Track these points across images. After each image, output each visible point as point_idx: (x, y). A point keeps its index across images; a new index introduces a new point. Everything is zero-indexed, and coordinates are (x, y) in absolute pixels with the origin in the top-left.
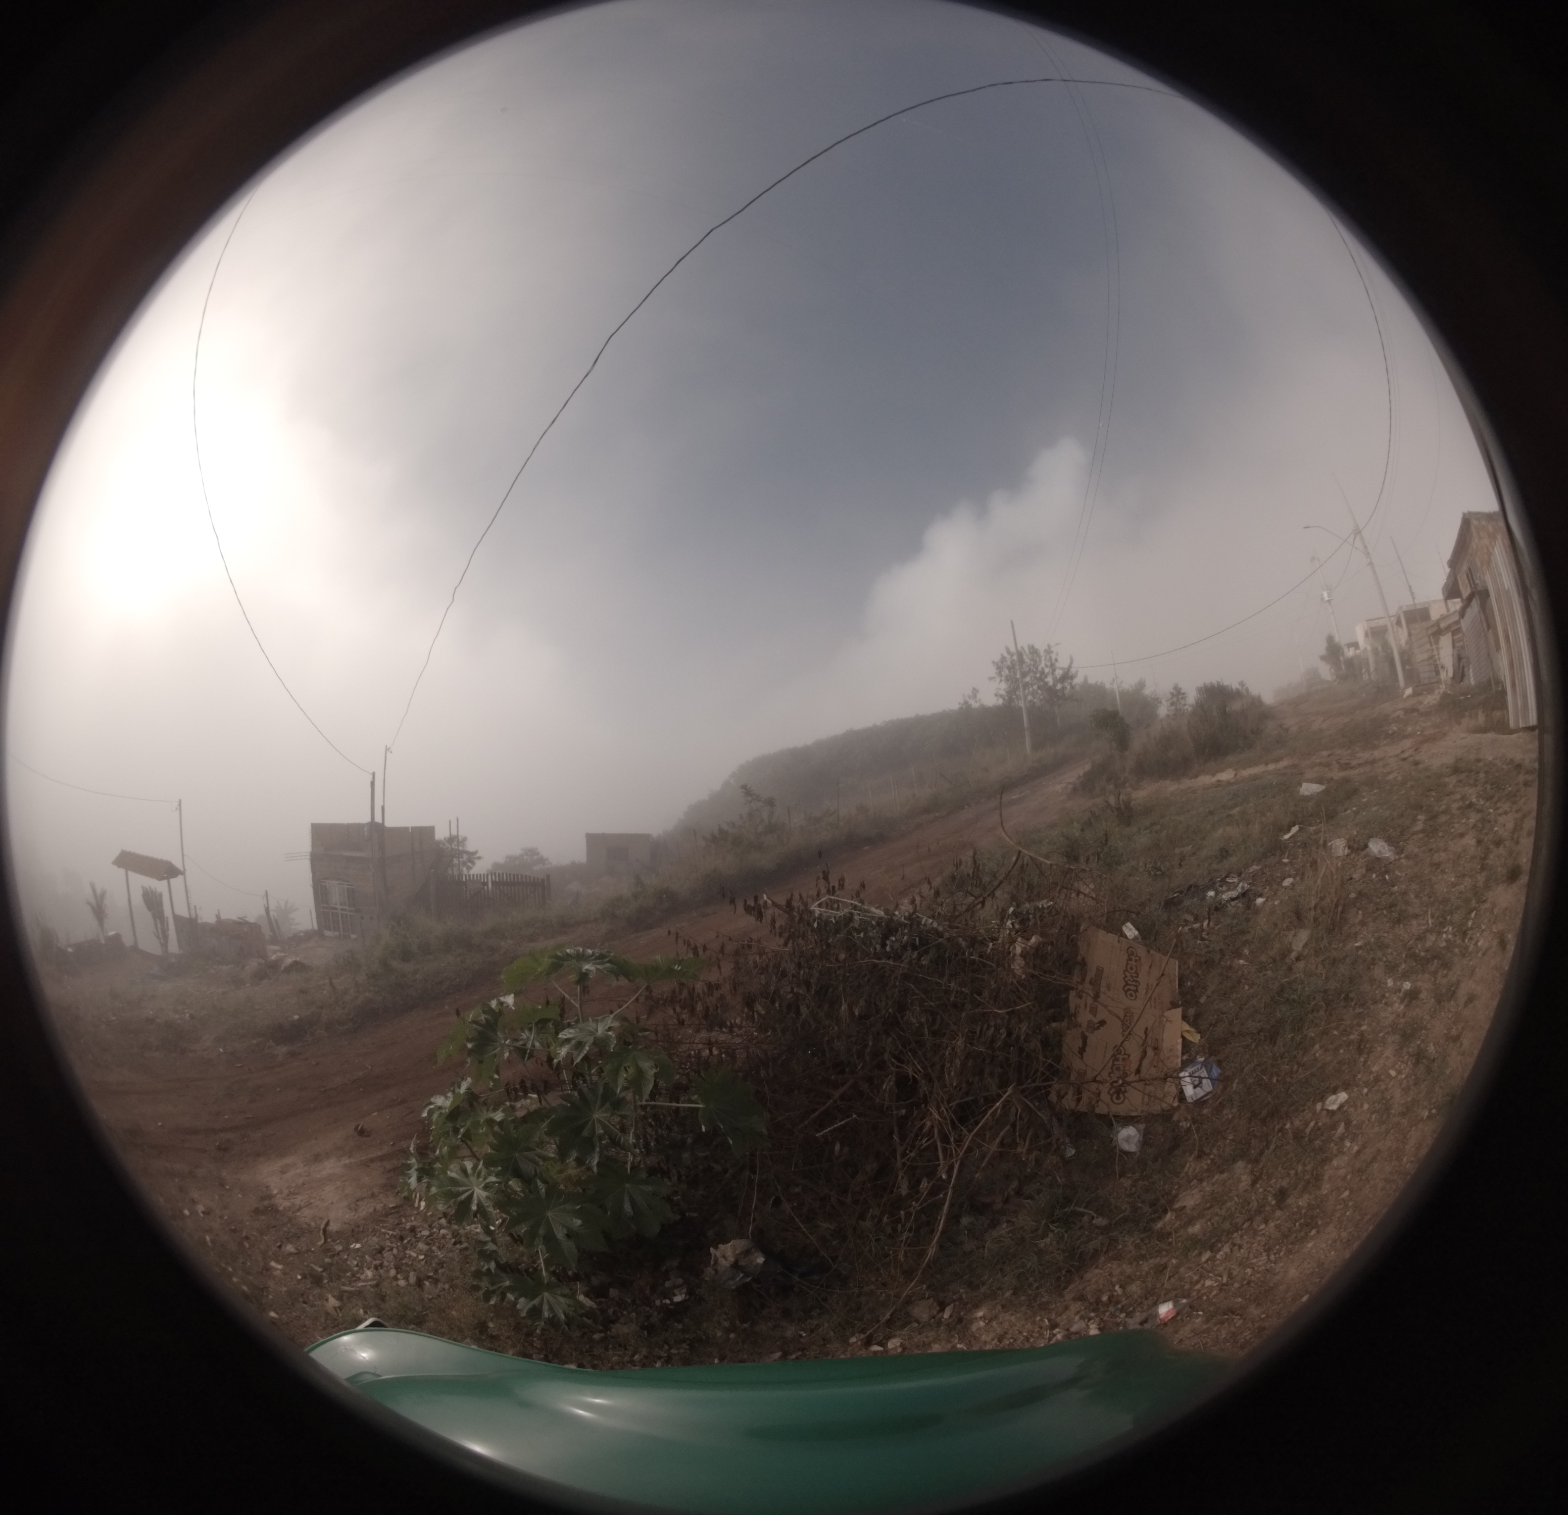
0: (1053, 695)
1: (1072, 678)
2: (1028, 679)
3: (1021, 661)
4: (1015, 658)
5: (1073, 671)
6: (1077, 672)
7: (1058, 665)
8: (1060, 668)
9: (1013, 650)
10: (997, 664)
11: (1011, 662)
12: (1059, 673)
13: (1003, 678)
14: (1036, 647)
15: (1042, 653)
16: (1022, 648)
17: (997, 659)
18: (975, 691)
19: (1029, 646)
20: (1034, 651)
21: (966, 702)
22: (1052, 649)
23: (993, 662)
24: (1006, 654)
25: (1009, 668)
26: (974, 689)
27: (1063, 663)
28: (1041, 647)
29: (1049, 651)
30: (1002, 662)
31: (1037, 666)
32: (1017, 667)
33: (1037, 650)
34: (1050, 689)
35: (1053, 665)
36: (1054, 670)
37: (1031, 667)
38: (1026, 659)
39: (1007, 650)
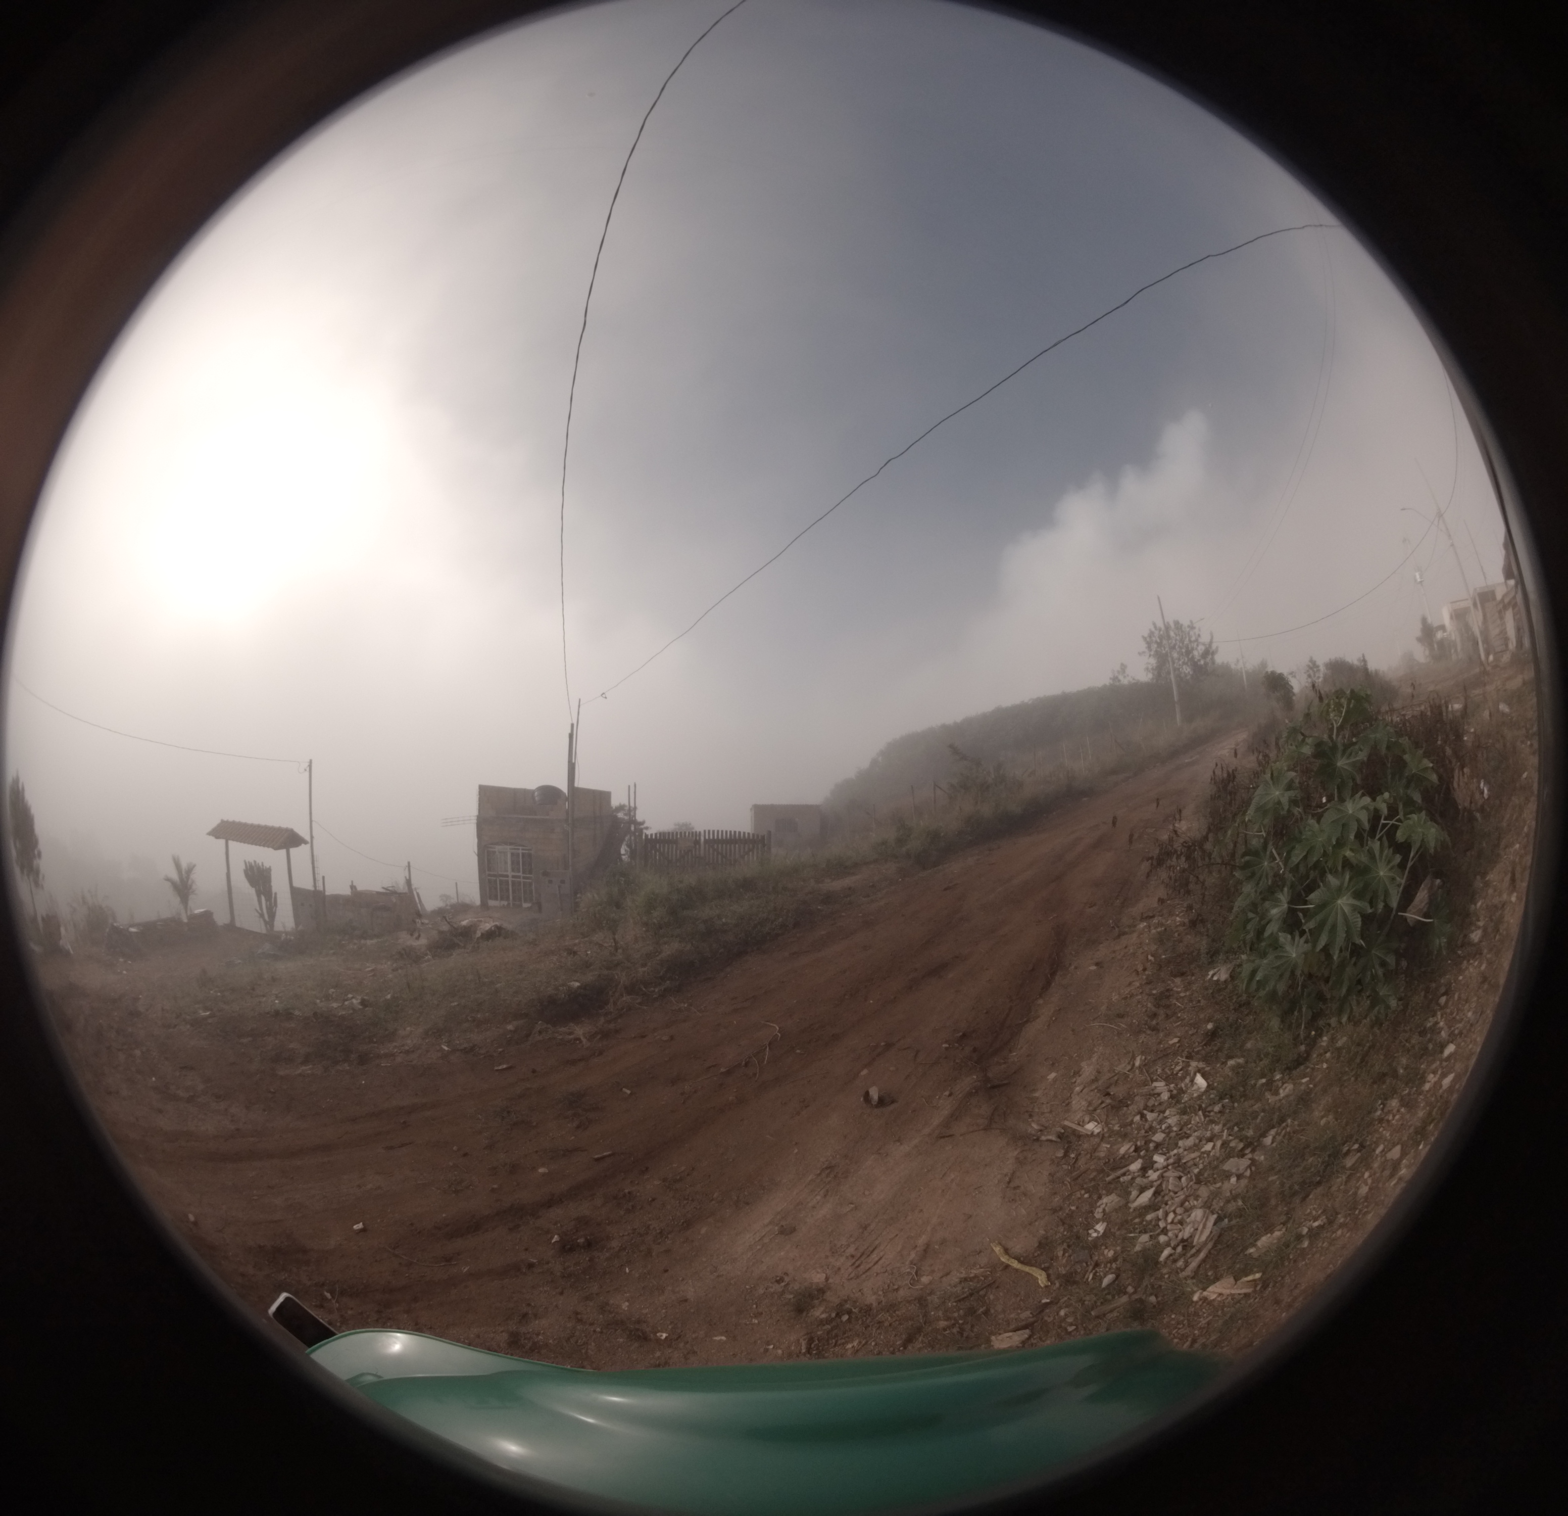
0: (1199, 670)
1: (1213, 653)
3: (1169, 637)
4: (1162, 633)
5: (1214, 646)
6: (1217, 648)
7: (1201, 640)
8: (1204, 644)
9: (1160, 624)
10: (1146, 639)
11: (1159, 637)
12: (1201, 648)
13: (1152, 653)
14: (1181, 622)
15: (1186, 629)
16: (1168, 623)
17: (1147, 634)
18: (1123, 667)
19: (1174, 621)
20: (1179, 626)
21: (1115, 678)
22: (1194, 625)
23: (1143, 637)
24: (1153, 629)
25: (1157, 643)
26: (1122, 664)
27: (1205, 639)
28: (1185, 623)
29: (1192, 627)
30: (1150, 637)
31: (1182, 641)
32: (1164, 642)
33: (1182, 625)
34: (1195, 665)
35: (1197, 640)
36: (1198, 645)
37: (1178, 642)
38: (1172, 634)
39: (1154, 624)
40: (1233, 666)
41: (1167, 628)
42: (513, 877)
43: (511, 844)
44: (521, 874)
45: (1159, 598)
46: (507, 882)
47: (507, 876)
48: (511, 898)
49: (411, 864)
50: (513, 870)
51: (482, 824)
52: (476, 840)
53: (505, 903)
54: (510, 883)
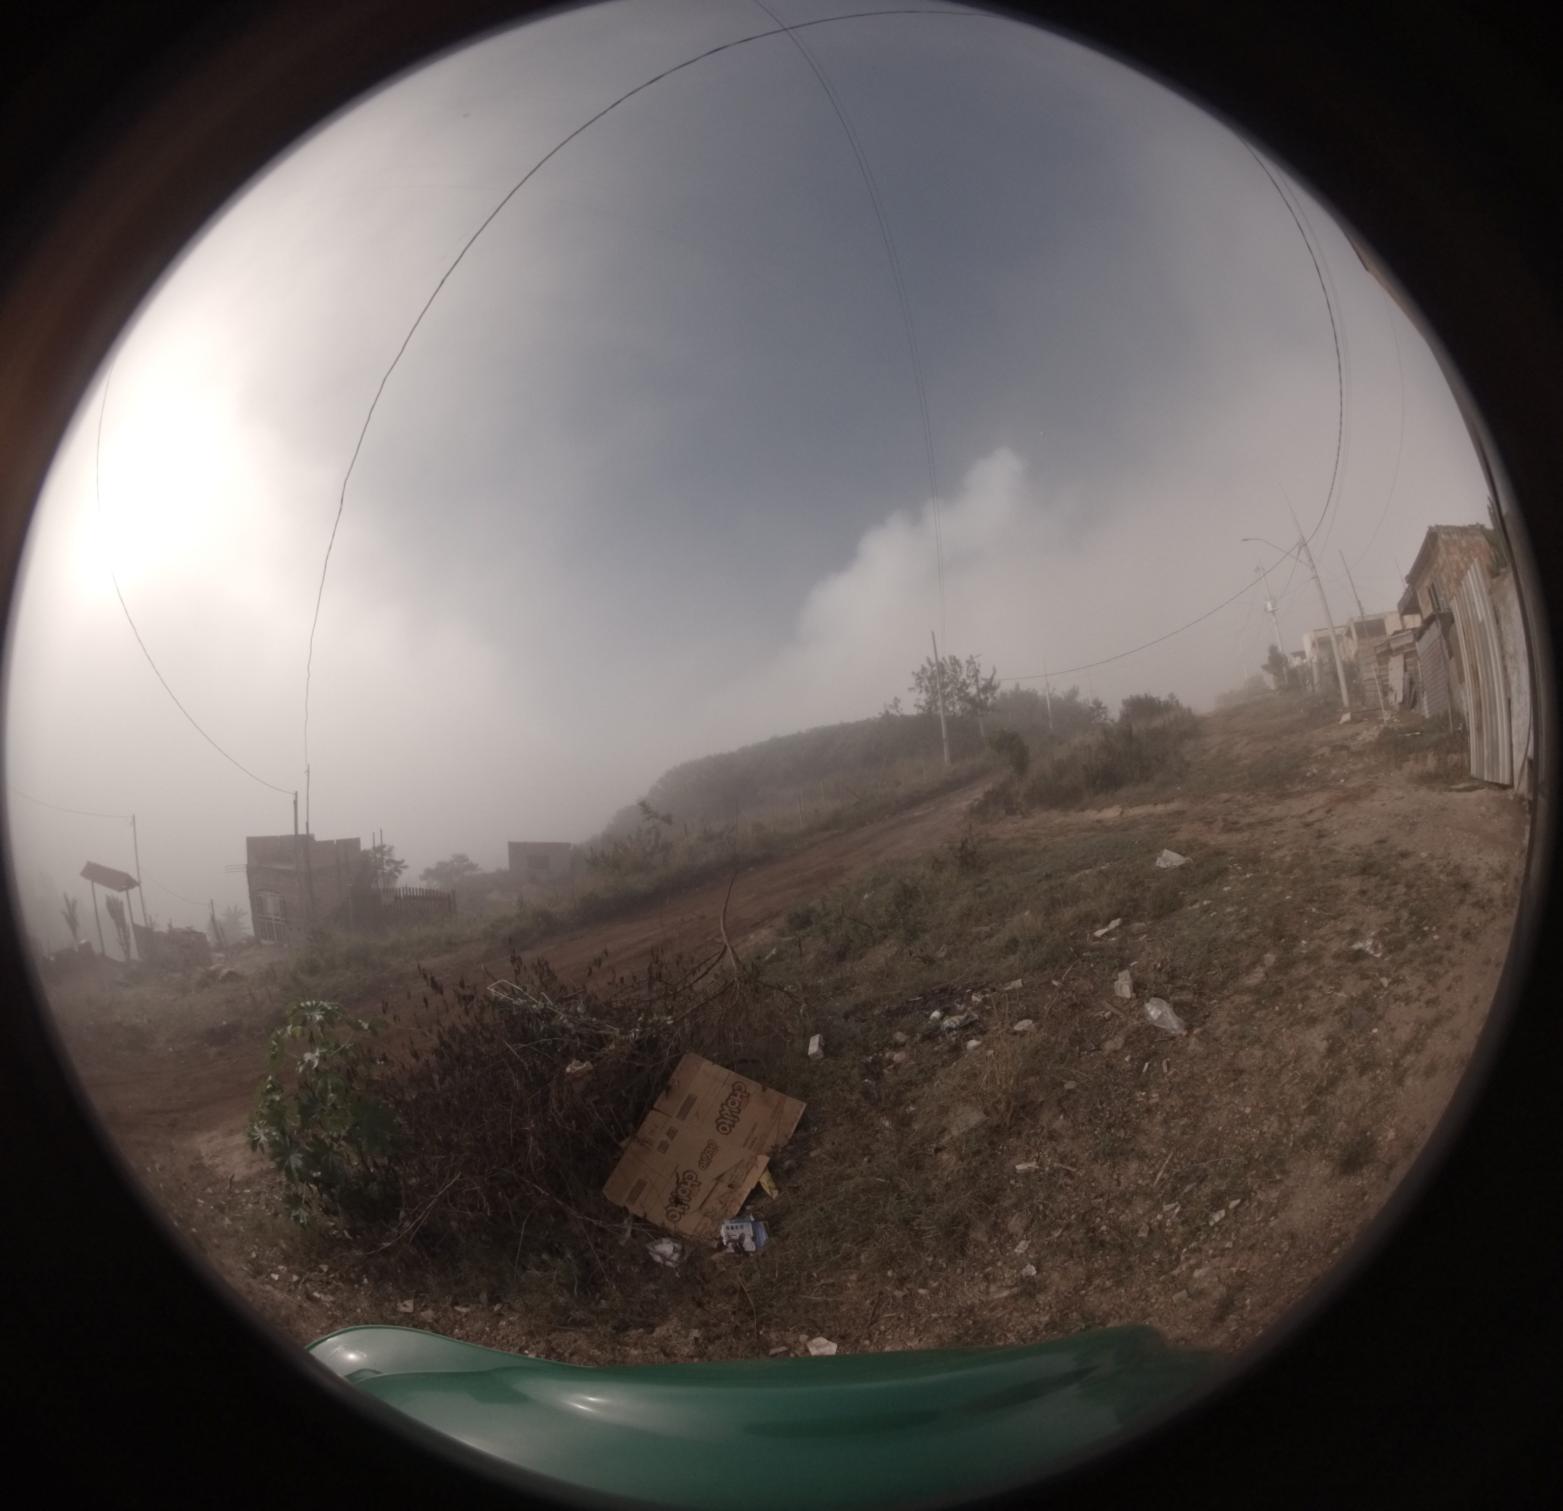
0: (975, 706)
1: (995, 688)
2: (949, 689)
3: (942, 672)
4: (935, 668)
5: (995, 682)
6: (999, 683)
7: (980, 675)
8: (983, 679)
9: (933, 661)
10: (917, 674)
11: (932, 673)
12: (982, 683)
13: (923, 689)
14: (957, 658)
15: (963, 663)
16: (943, 659)
17: (918, 669)
18: (897, 700)
19: (950, 657)
20: (955, 662)
21: (887, 712)
22: (975, 660)
23: (913, 673)
24: (927, 666)
25: (929, 679)
26: (895, 698)
27: (985, 674)
28: (963, 659)
29: (970, 662)
30: (923, 673)
31: (957, 676)
32: (937, 677)
33: (959, 661)
34: (971, 700)
35: (974, 676)
36: (976, 681)
37: (952, 678)
38: (947, 669)
39: (927, 660)
41: (941, 663)
45: (933, 634)
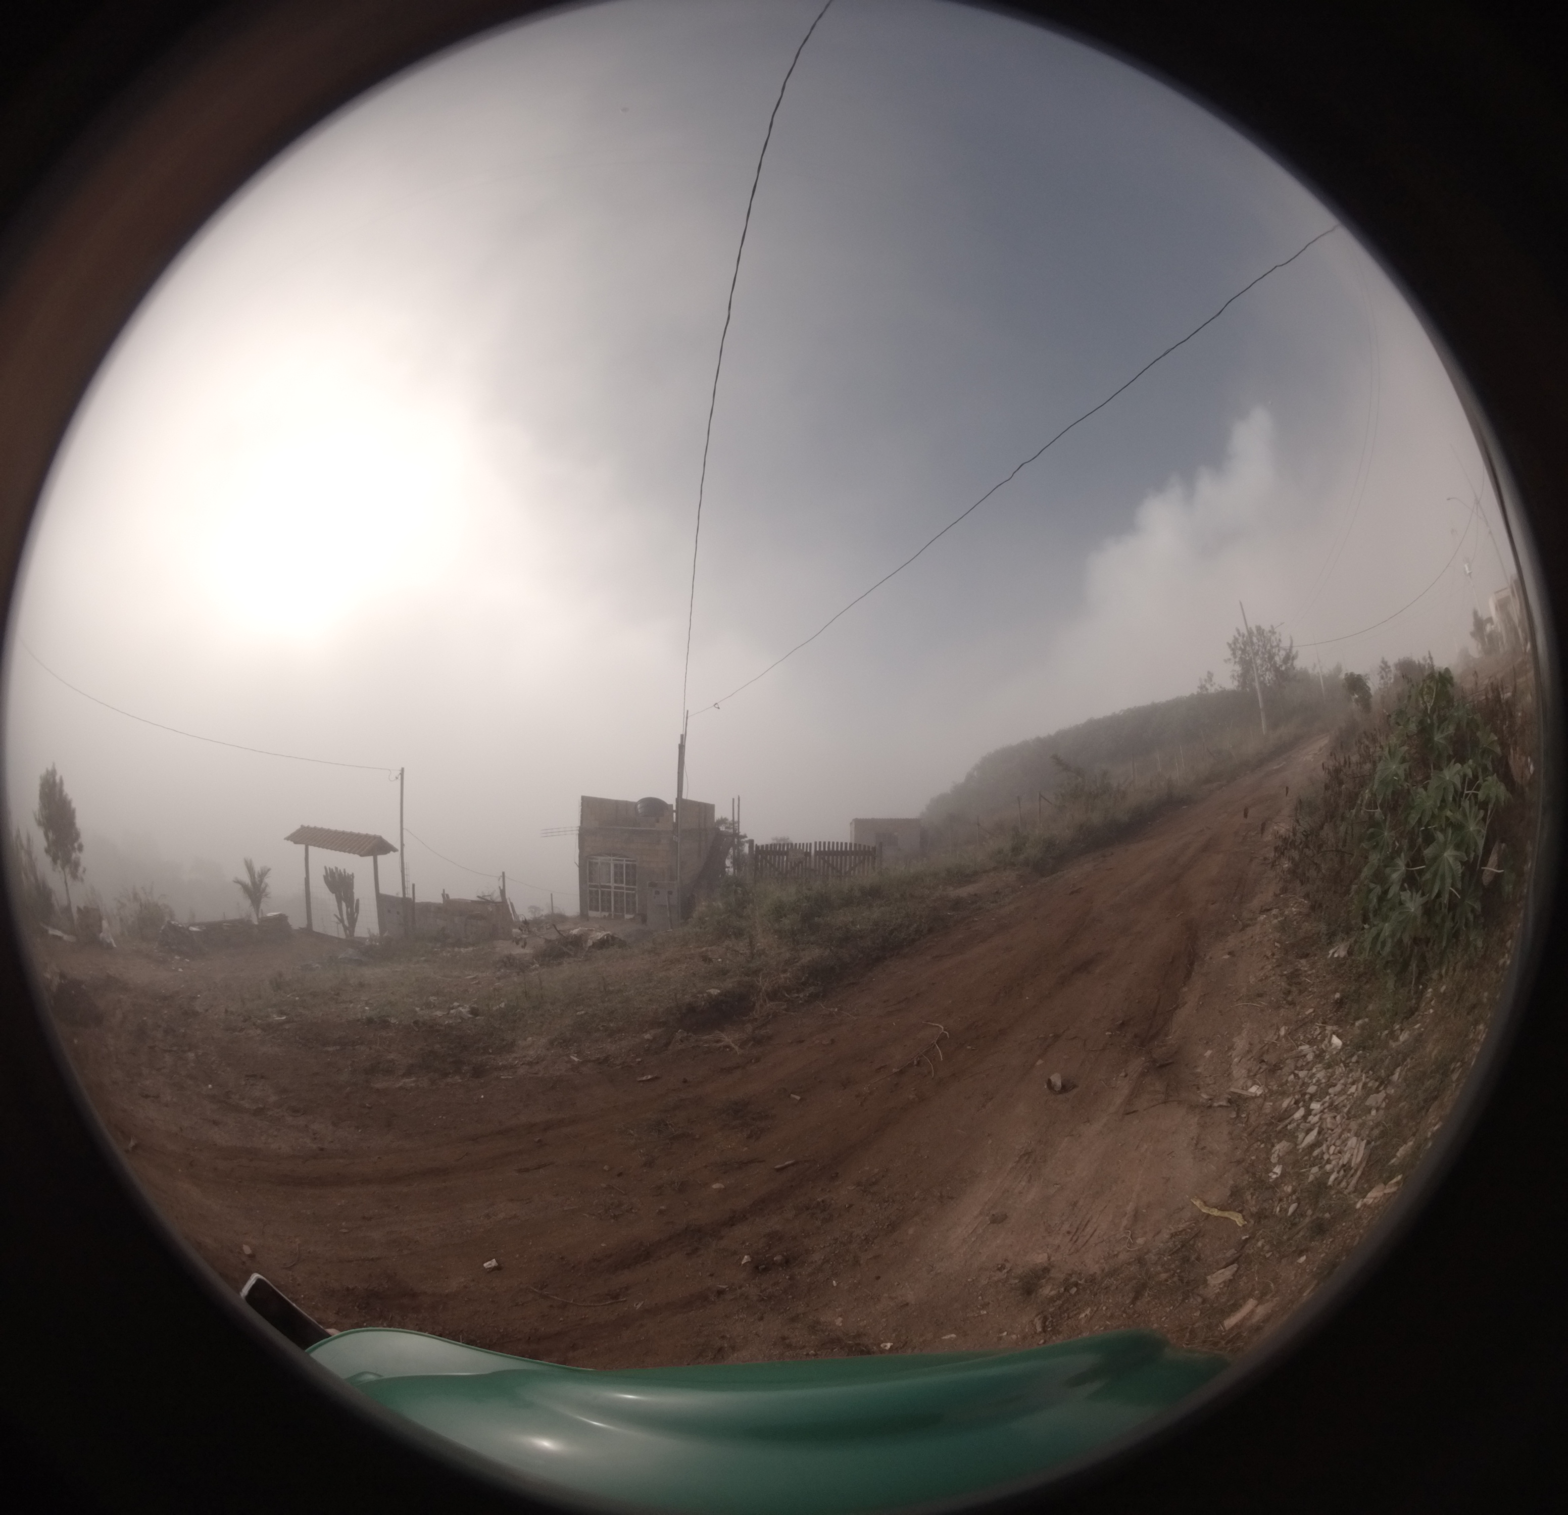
0: (1281, 675)
1: (1294, 658)
3: (1252, 644)
4: (1245, 639)
5: (1294, 651)
6: (1297, 652)
7: (1282, 645)
8: (1285, 650)
9: (1244, 630)
10: (1231, 645)
11: (1243, 644)
12: (1283, 653)
13: (1237, 660)
14: (1263, 627)
15: (1268, 634)
16: (1250, 628)
17: (1231, 640)
19: (1257, 627)
20: (1261, 632)
21: (1203, 687)
22: (1276, 630)
23: (1227, 643)
24: (1237, 636)
25: (1241, 650)
26: (1209, 673)
27: (1285, 644)
28: (1266, 627)
29: (1273, 633)
30: (1235, 644)
31: (1264, 646)
32: (1248, 648)
33: (1264, 630)
34: (1277, 670)
35: (1278, 646)
36: (1279, 651)
37: (1260, 648)
38: (1255, 640)
39: (1238, 630)
40: (1310, 671)
41: (1250, 633)
42: (616, 888)
43: (614, 855)
44: (624, 885)
45: (1241, 604)
46: (609, 893)
47: (609, 887)
48: (613, 909)
49: (506, 875)
50: (616, 881)
51: (584, 835)
52: (578, 851)
53: (607, 914)
54: (612, 894)
